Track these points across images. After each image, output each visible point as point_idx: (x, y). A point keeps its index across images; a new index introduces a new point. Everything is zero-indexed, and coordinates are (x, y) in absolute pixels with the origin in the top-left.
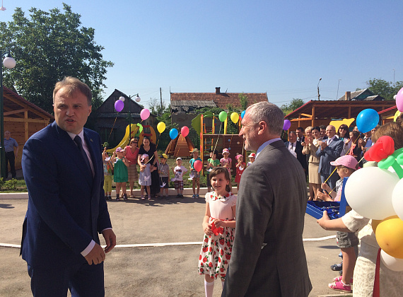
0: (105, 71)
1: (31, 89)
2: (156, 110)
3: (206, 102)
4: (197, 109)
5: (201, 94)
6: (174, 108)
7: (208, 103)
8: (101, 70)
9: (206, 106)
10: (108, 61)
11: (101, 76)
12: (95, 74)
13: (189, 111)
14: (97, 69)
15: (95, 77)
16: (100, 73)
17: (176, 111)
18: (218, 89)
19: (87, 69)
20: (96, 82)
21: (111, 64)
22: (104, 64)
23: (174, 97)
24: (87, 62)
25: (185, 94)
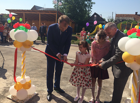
0: (92, 6)
1: (68, 12)
2: (110, 21)
3: (130, 18)
4: (125, 21)
5: (129, 15)
6: (116, 20)
7: (131, 18)
8: (90, 6)
9: (130, 20)
10: (93, 2)
11: (90, 8)
12: (89, 7)
13: (122, 21)
14: (89, 5)
15: (88, 8)
16: (90, 7)
17: (117, 21)
18: (136, 13)
19: (86, 5)
20: (89, 10)
21: (94, 3)
22: (92, 3)
23: (117, 16)
24: (86, 3)
25: (122, 14)
